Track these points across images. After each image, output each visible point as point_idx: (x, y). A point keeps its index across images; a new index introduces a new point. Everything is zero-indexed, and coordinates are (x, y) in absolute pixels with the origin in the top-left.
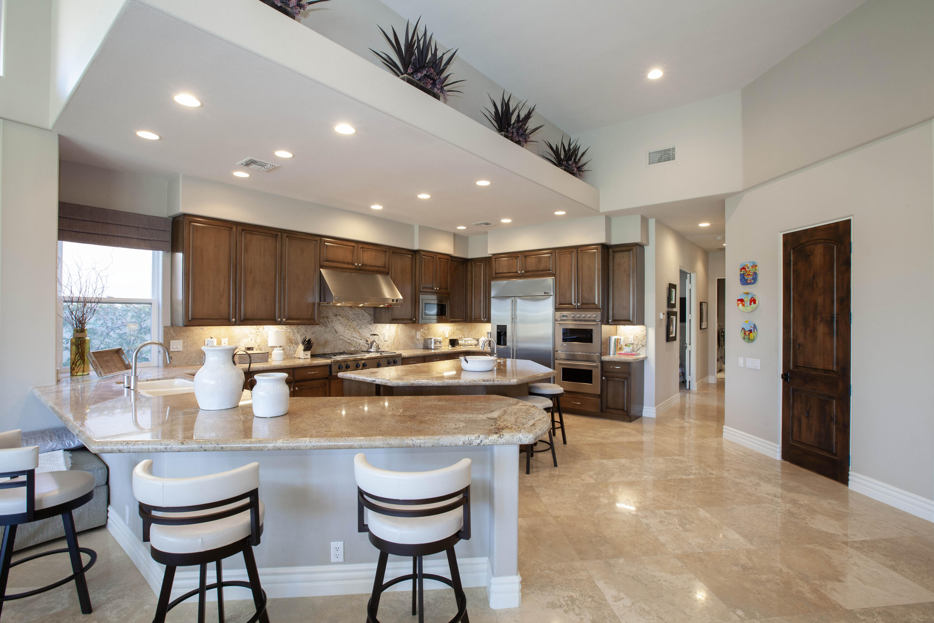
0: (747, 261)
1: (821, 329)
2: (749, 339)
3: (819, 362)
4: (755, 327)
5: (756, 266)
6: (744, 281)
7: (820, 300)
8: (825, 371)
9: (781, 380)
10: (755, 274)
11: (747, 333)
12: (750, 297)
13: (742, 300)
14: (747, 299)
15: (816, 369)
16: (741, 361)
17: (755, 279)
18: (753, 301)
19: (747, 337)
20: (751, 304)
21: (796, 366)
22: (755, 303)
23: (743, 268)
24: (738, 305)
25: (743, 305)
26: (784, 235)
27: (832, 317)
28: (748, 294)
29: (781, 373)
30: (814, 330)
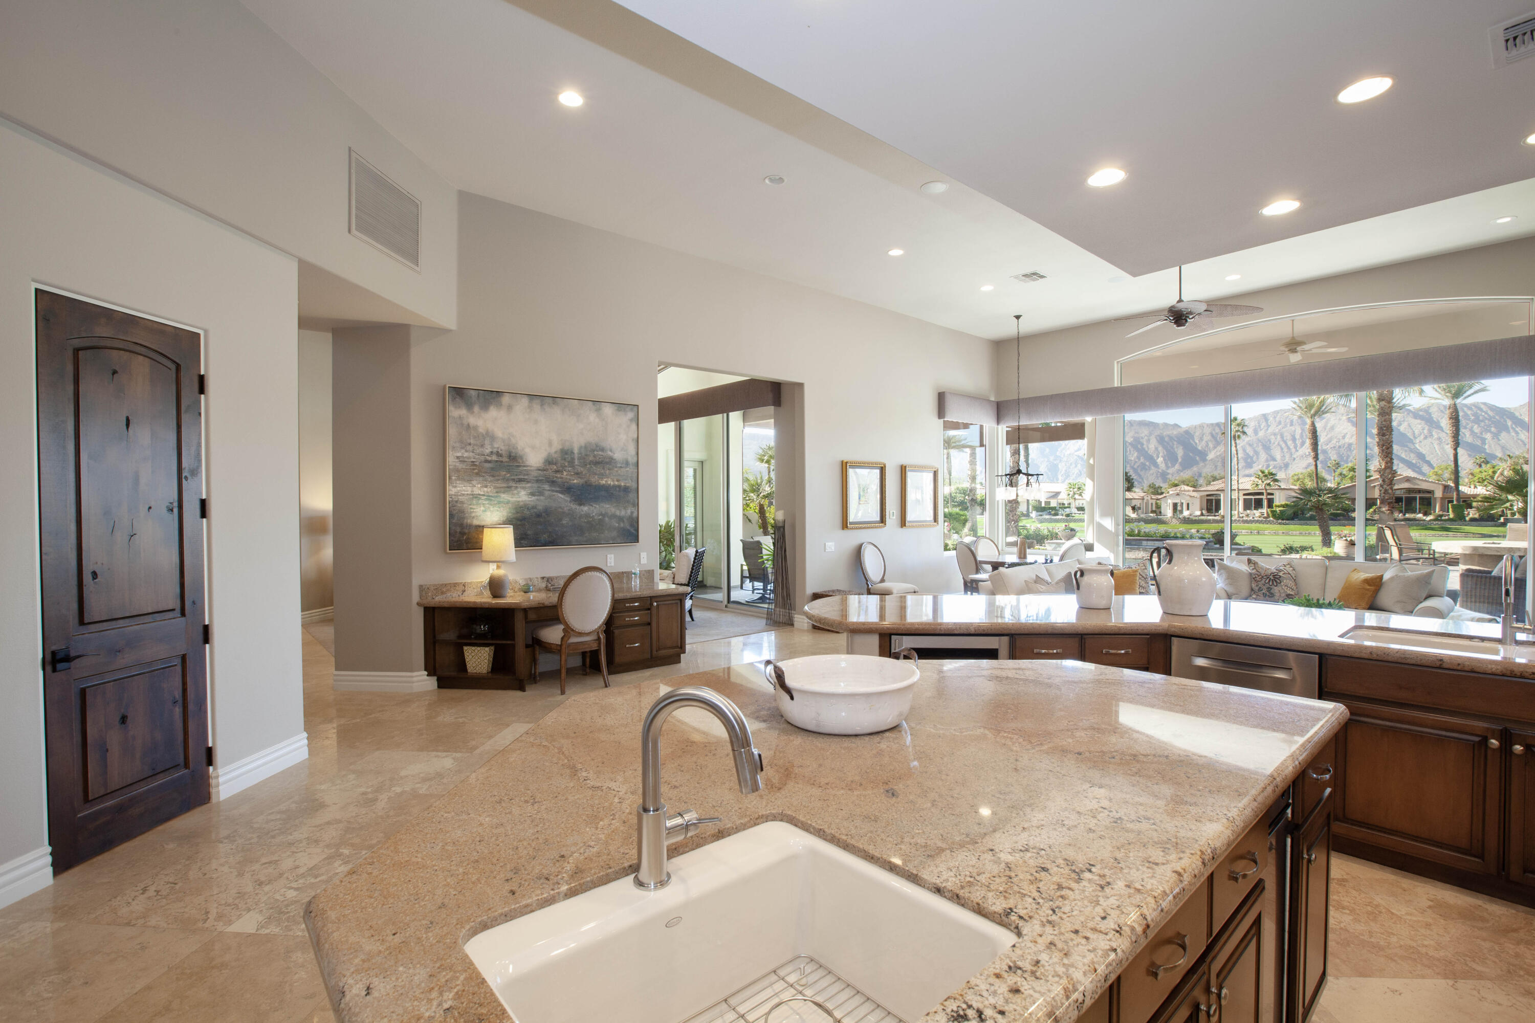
3: (145, 603)
7: (145, 471)
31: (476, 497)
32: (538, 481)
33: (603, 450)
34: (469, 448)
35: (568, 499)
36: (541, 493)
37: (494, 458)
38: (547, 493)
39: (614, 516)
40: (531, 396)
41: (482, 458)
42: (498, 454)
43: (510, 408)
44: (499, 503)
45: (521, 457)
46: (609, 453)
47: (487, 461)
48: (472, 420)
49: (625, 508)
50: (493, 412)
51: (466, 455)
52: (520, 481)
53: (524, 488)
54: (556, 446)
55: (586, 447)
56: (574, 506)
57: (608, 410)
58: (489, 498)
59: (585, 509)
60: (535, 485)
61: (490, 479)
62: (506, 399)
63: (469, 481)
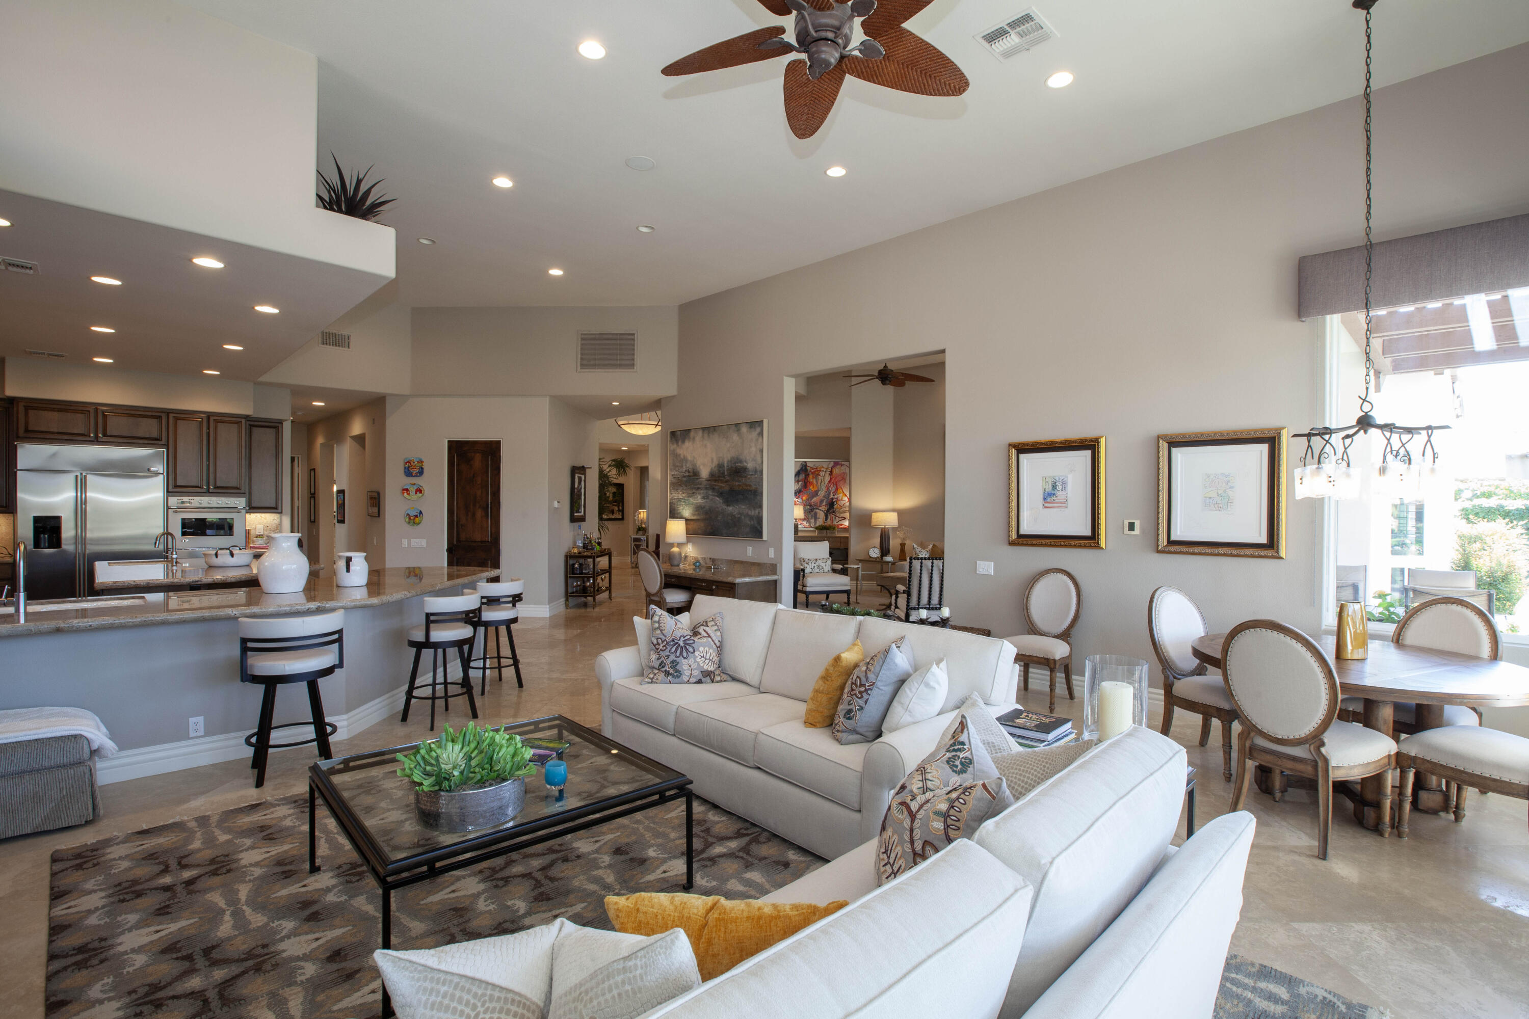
0: (413, 456)
1: (479, 513)
2: (414, 523)
3: (478, 537)
4: (421, 513)
5: (422, 462)
6: (408, 472)
7: (479, 492)
8: (482, 542)
9: (446, 553)
10: (422, 468)
11: (412, 518)
12: (415, 487)
13: (407, 490)
14: (412, 490)
15: (475, 542)
16: (405, 542)
17: (421, 472)
18: (419, 490)
19: (412, 521)
20: (416, 493)
21: (458, 540)
22: (421, 492)
23: (408, 462)
24: (403, 493)
25: (408, 494)
26: (449, 442)
27: (488, 505)
28: (415, 484)
29: (446, 548)
30: (474, 515)
31: (679, 500)
32: (706, 488)
33: (741, 462)
34: (677, 469)
35: (721, 501)
36: (708, 498)
37: (687, 474)
38: (711, 497)
39: (747, 515)
40: (704, 429)
41: (682, 474)
42: (689, 472)
43: (694, 439)
44: (689, 504)
45: (699, 472)
46: (745, 464)
47: (684, 477)
48: (679, 451)
49: (754, 509)
50: (687, 444)
51: (676, 473)
52: (698, 488)
53: (699, 494)
54: (716, 462)
55: (731, 461)
56: (725, 507)
57: (744, 429)
58: (685, 501)
59: (730, 508)
60: (705, 491)
61: (685, 488)
62: (692, 434)
63: (677, 490)
